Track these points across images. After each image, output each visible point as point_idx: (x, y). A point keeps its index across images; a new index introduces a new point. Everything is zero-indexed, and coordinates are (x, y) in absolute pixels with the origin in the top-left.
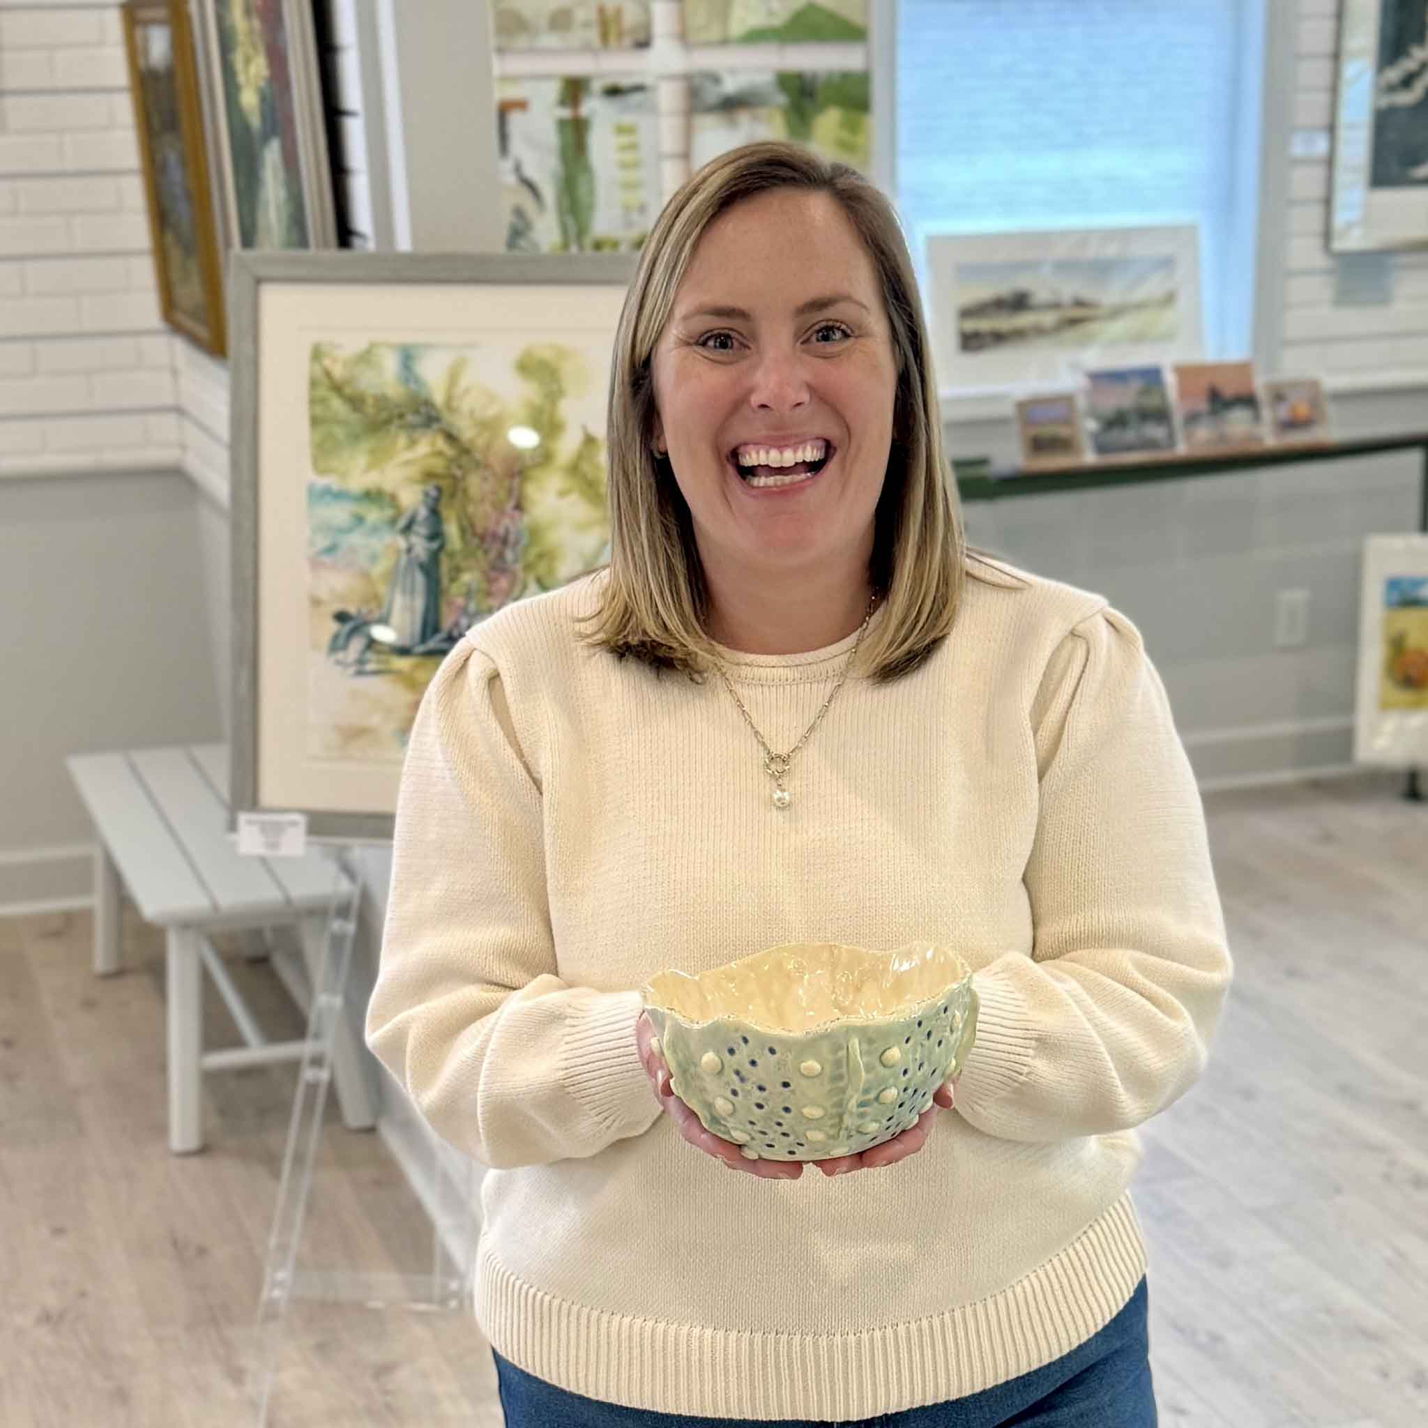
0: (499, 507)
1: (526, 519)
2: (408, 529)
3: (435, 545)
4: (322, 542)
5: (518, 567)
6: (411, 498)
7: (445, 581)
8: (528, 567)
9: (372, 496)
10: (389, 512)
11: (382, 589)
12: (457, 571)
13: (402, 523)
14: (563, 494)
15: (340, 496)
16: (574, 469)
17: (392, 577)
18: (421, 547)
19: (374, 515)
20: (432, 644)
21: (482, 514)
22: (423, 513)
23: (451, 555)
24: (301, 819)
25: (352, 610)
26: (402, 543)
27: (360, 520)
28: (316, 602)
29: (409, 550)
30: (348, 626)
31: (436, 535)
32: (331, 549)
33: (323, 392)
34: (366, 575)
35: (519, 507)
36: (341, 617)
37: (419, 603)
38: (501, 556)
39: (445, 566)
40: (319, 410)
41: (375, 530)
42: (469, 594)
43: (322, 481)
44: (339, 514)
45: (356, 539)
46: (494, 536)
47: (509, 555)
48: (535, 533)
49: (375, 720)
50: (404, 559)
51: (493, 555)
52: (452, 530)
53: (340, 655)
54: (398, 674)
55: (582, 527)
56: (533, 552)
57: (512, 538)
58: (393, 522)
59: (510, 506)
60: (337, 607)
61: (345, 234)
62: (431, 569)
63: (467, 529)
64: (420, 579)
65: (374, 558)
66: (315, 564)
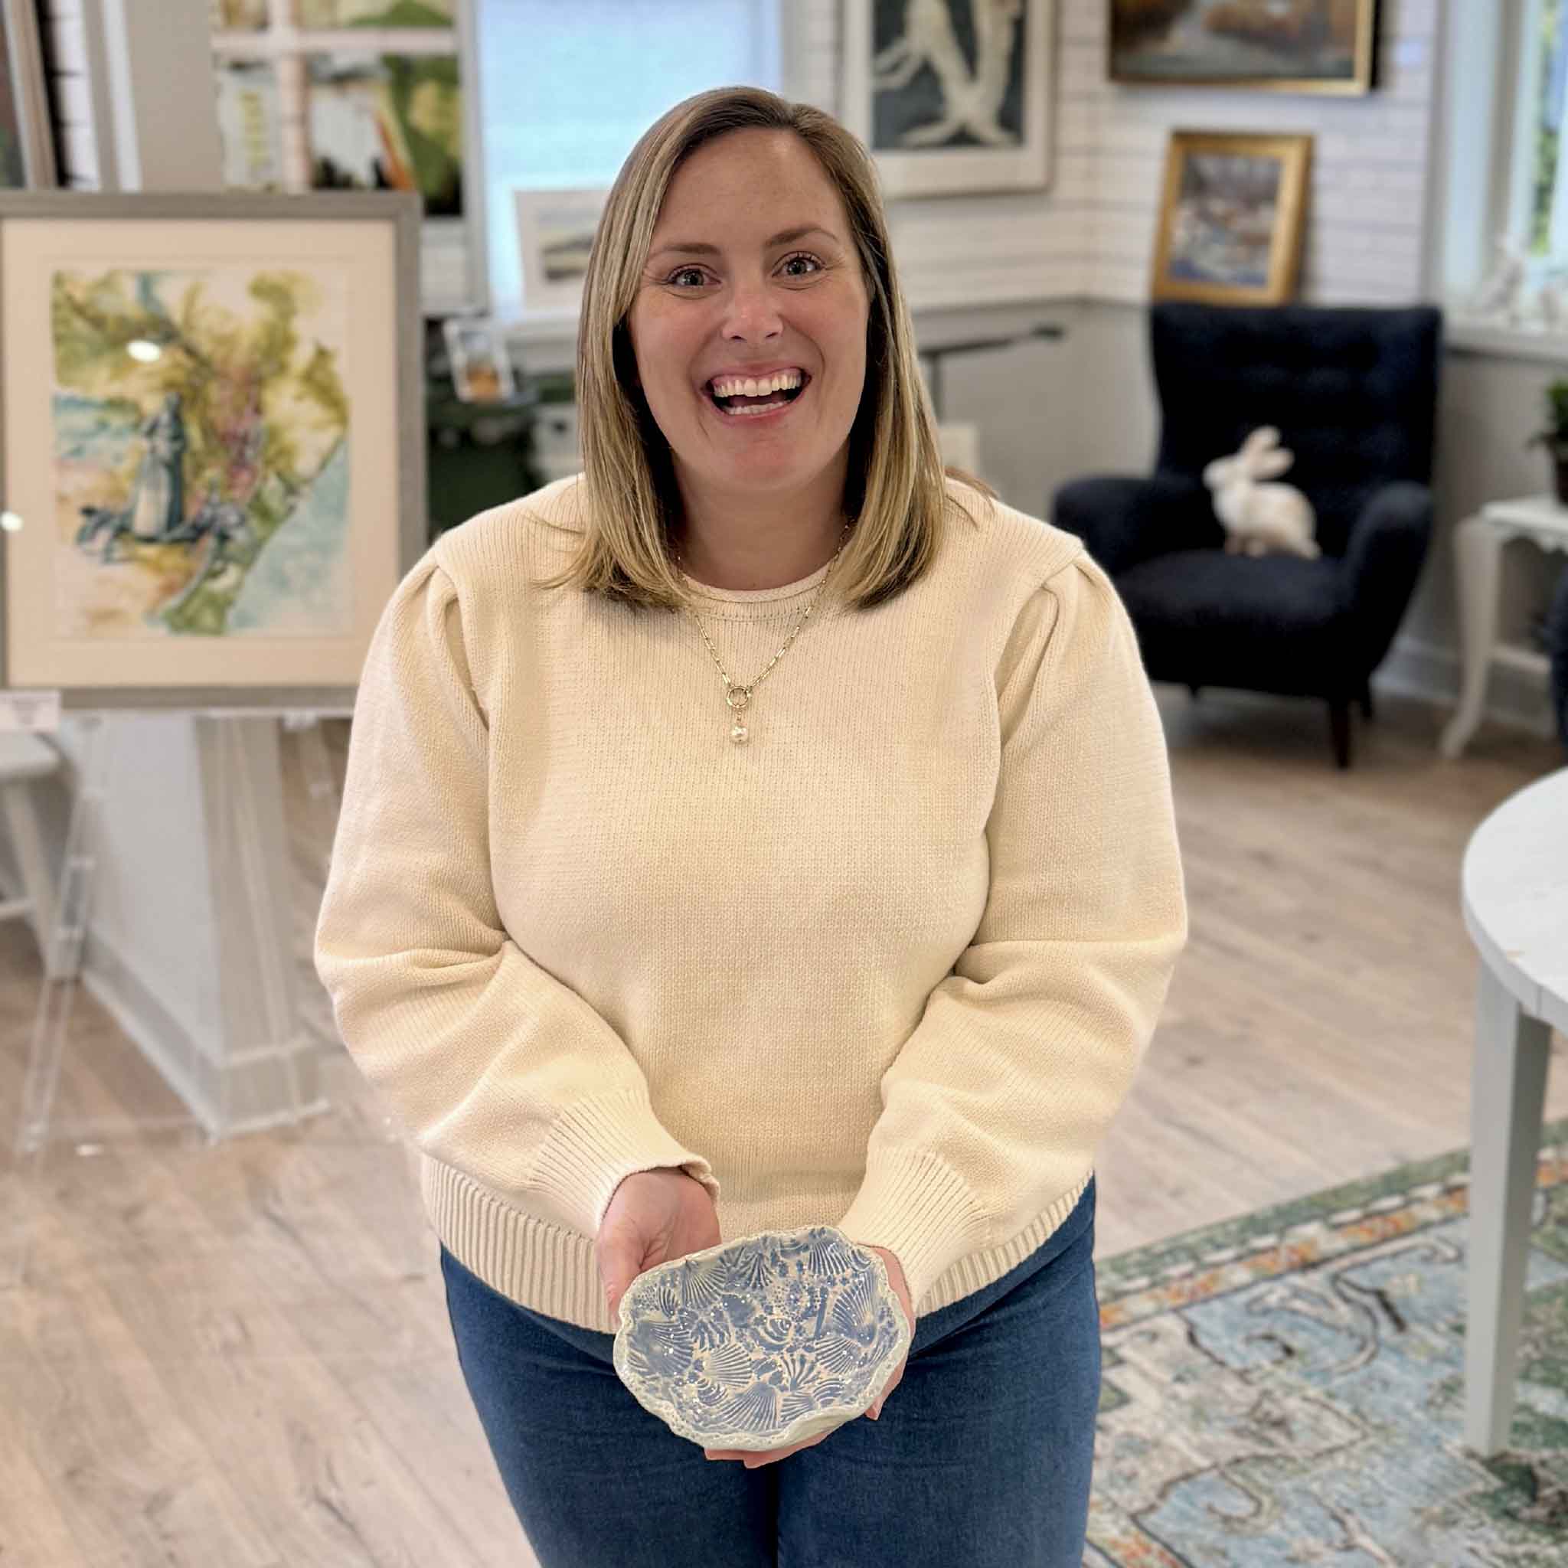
0: (238, 412)
1: (265, 422)
2: (152, 432)
3: (177, 446)
4: (68, 446)
5: (259, 464)
6: (154, 405)
7: (188, 476)
8: (269, 463)
9: (116, 404)
10: (131, 418)
11: (127, 485)
12: (199, 468)
13: (145, 427)
14: (299, 398)
15: (83, 404)
16: (308, 377)
17: (137, 475)
18: (164, 447)
19: (117, 420)
20: (179, 532)
21: (223, 417)
22: (165, 418)
23: (194, 454)
24: (55, 696)
25: (98, 503)
26: (145, 444)
27: (103, 426)
28: (62, 499)
29: (153, 451)
30: (94, 520)
31: (178, 436)
32: (78, 452)
33: (65, 312)
34: (111, 475)
35: (258, 410)
36: (88, 512)
37: (164, 496)
38: (241, 454)
39: (188, 463)
40: (62, 330)
41: (119, 434)
42: (212, 487)
43: (66, 392)
44: (84, 420)
45: (101, 442)
46: (234, 437)
47: (249, 453)
48: (273, 434)
49: (124, 603)
50: (148, 458)
51: (234, 453)
52: (194, 432)
53: (88, 546)
54: (144, 561)
55: (318, 427)
56: (272, 451)
57: (252, 436)
58: (136, 426)
59: (248, 410)
60: (82, 502)
61: (63, 176)
62: (174, 467)
63: (209, 430)
64: (164, 477)
65: (118, 458)
66: (62, 464)
